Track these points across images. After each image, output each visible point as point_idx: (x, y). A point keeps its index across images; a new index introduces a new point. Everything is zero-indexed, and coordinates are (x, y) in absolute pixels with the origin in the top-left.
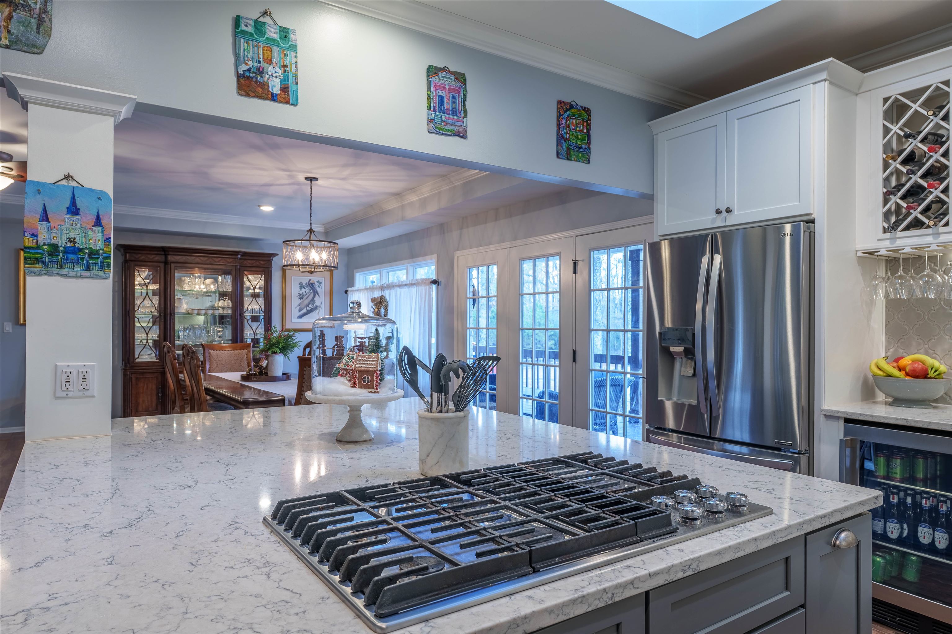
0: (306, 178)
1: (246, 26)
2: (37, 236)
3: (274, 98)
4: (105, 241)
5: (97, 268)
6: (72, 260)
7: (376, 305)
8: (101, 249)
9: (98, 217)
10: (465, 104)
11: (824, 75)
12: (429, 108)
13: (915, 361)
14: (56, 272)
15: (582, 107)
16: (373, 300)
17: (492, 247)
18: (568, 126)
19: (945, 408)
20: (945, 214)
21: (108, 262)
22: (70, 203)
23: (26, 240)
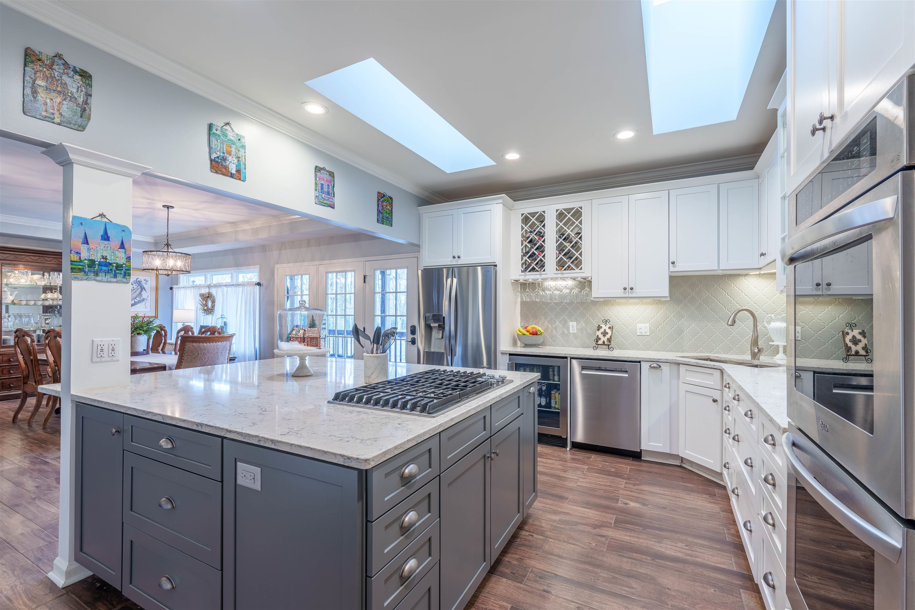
0: (164, 206)
1: (216, 130)
2: (80, 254)
3: (232, 176)
4: (127, 258)
5: (122, 276)
6: (105, 270)
7: (203, 299)
8: (124, 264)
9: (122, 243)
10: (333, 189)
11: (501, 201)
12: (316, 190)
13: (532, 328)
14: (93, 278)
15: (389, 196)
16: (202, 295)
17: (305, 264)
18: (383, 206)
19: (543, 347)
20: (544, 266)
21: (128, 272)
22: (103, 233)
23: (72, 256)
